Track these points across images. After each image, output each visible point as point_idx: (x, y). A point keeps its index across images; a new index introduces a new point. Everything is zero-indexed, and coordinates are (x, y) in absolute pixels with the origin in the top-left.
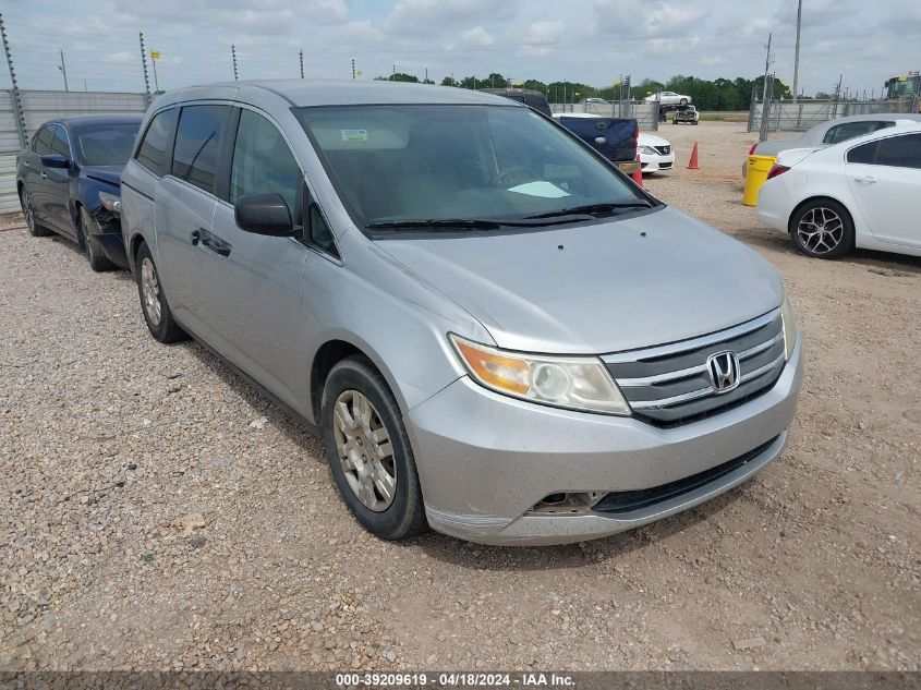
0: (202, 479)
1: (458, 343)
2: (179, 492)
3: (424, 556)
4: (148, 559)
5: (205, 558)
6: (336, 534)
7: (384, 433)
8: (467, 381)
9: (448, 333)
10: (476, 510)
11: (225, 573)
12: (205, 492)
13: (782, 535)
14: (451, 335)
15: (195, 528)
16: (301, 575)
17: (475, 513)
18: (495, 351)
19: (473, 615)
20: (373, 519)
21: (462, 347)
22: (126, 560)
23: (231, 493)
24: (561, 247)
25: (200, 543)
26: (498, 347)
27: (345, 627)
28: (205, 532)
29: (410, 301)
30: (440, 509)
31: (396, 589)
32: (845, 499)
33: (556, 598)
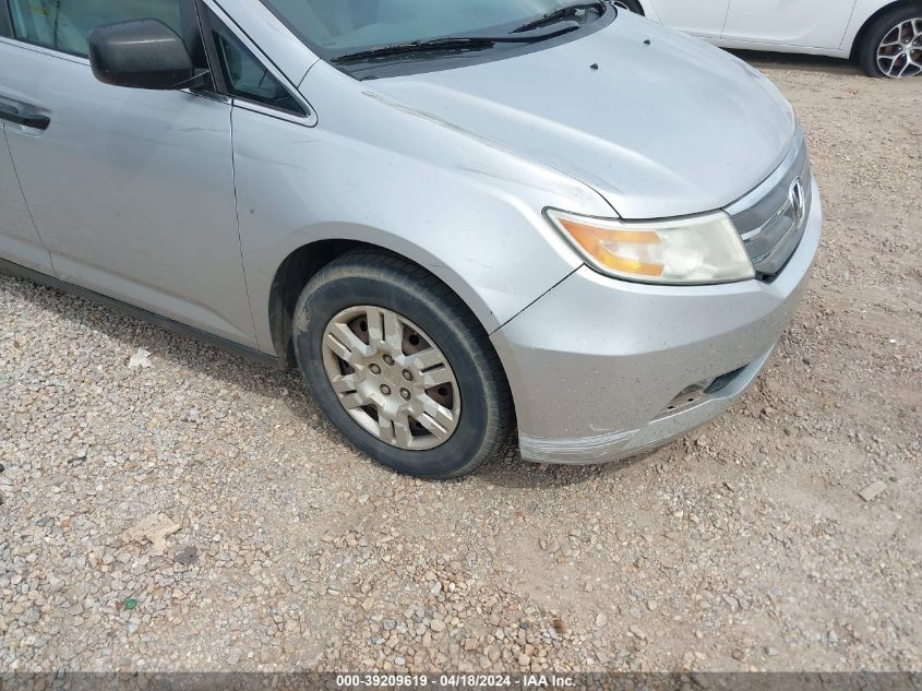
0: (121, 460)
1: (562, 222)
2: (100, 488)
3: (491, 488)
4: (128, 604)
5: (213, 576)
6: (360, 487)
7: (435, 355)
8: (585, 273)
9: (545, 210)
10: (600, 429)
11: (258, 590)
12: (140, 478)
13: (806, 362)
14: (549, 211)
15: (167, 537)
16: (359, 560)
17: (599, 433)
18: (617, 225)
19: (600, 547)
20: (414, 460)
21: (568, 225)
22: (96, 618)
23: (179, 471)
24: (595, 67)
25: (190, 556)
26: (621, 219)
27: (469, 612)
28: (185, 539)
29: (460, 168)
30: (546, 438)
31: (491, 540)
32: (828, 311)
33: (667, 497)
